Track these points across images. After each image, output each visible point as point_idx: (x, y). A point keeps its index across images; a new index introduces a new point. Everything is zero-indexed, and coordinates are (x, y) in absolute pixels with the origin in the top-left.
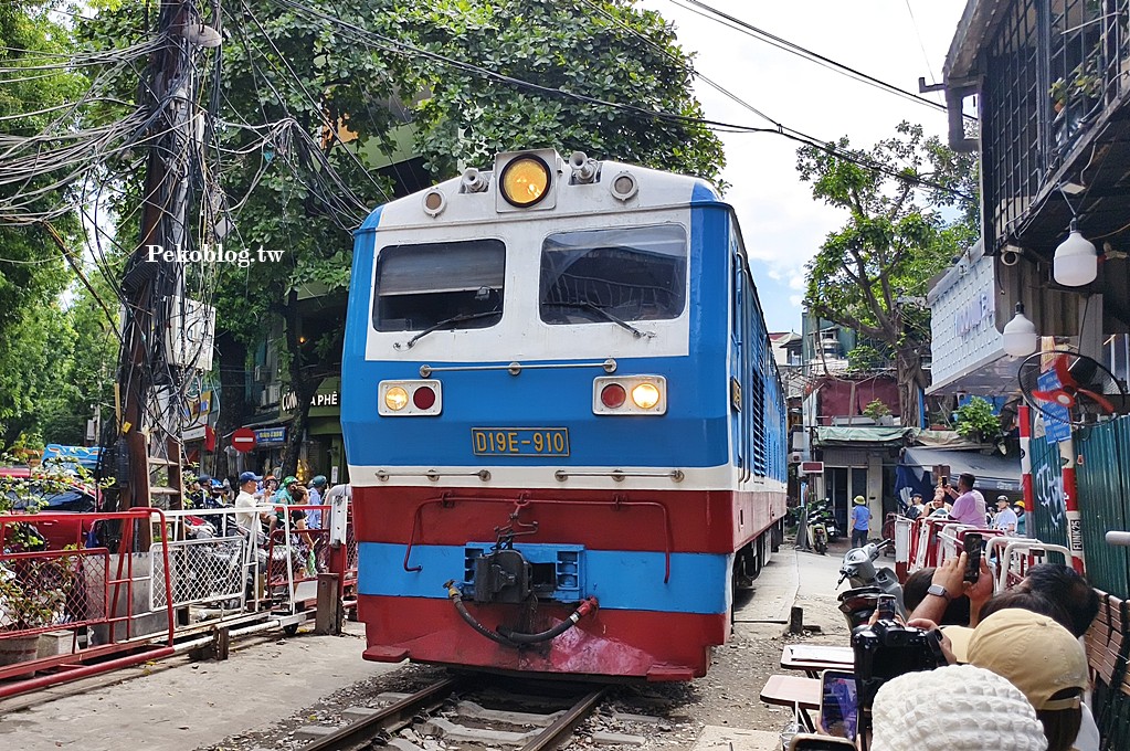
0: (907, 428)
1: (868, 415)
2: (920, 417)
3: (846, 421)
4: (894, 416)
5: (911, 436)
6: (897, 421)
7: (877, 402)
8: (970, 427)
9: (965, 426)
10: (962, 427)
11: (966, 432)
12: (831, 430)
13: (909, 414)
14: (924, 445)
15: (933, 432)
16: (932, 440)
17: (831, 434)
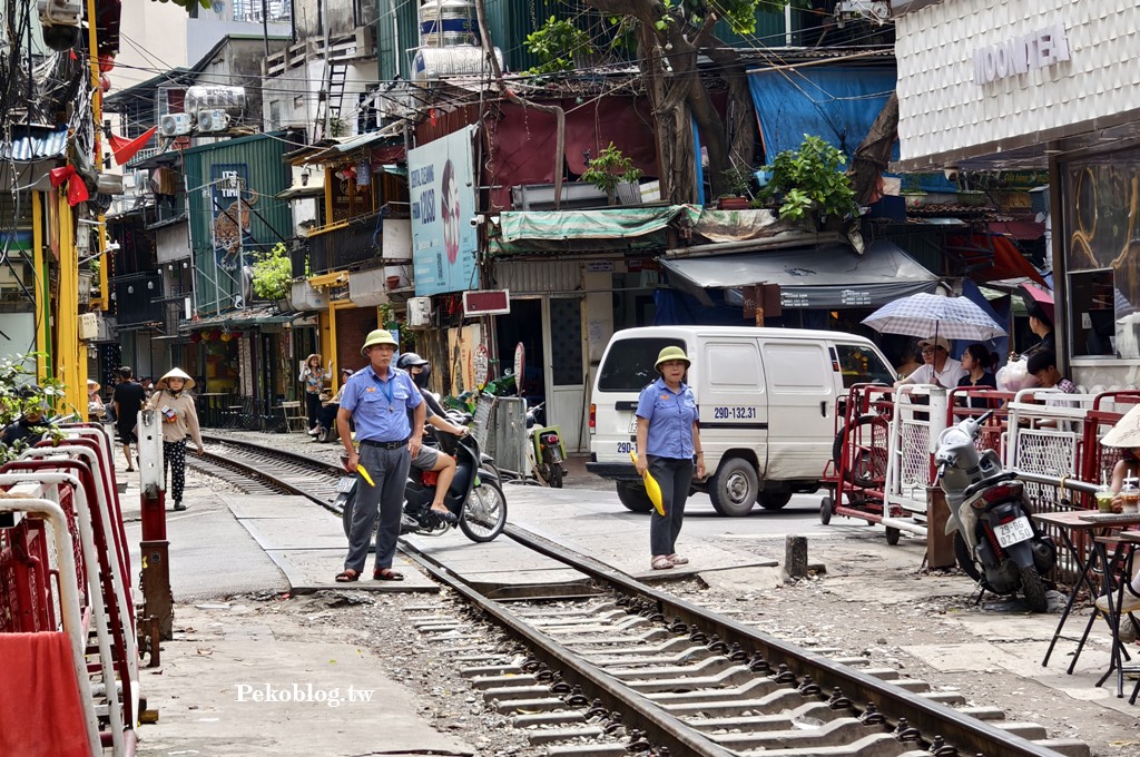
0: (676, 208)
1: (592, 180)
2: (698, 180)
3: (547, 195)
4: (643, 180)
5: (686, 223)
6: (650, 192)
7: (611, 153)
8: (808, 201)
9: (796, 199)
10: (793, 201)
11: (800, 211)
12: (527, 219)
13: (678, 176)
14: (710, 242)
15: (726, 213)
16: (724, 230)
17: (527, 227)
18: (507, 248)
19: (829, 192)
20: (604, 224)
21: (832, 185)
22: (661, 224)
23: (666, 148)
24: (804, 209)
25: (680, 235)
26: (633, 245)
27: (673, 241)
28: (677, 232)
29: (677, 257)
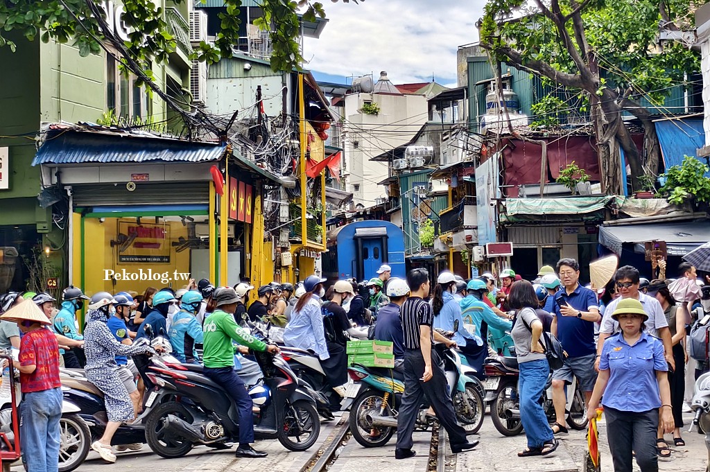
0: (609, 197)
1: (561, 182)
2: (623, 183)
3: (536, 190)
4: (592, 183)
5: (615, 206)
6: (596, 188)
7: (572, 166)
8: (686, 193)
9: (678, 192)
10: (676, 193)
11: (680, 199)
12: (521, 203)
13: (611, 180)
14: (629, 217)
15: (639, 200)
16: (639, 210)
17: (522, 207)
18: (511, 219)
19: (699, 188)
20: (567, 206)
21: (701, 184)
22: (601, 206)
23: (604, 162)
24: (683, 198)
25: (611, 213)
26: (584, 218)
27: (608, 216)
28: (610, 211)
29: (610, 225)
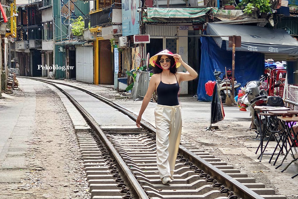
0: (209, 8)
5: (212, 14)
6: (201, 2)
8: (253, 7)
9: (249, 7)
10: (248, 7)
11: (250, 11)
12: (156, 10)
14: (220, 20)
15: (226, 11)
16: (225, 17)
17: (156, 13)
18: (149, 20)
19: (261, 4)
20: (184, 13)
21: (263, 2)
22: (203, 14)
24: (252, 10)
25: (209, 18)
26: (194, 21)
27: (207, 20)
28: (209, 16)
